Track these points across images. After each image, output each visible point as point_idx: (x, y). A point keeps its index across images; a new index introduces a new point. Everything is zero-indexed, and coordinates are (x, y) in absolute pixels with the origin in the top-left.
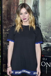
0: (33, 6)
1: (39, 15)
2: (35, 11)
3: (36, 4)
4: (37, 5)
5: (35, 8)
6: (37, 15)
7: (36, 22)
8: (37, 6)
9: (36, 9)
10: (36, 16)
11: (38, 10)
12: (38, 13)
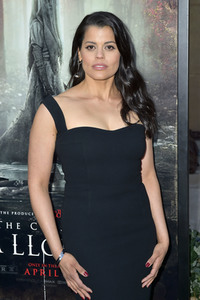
0: (34, 18)
1: (60, 55)
2: (44, 39)
3: (44, 11)
4: (50, 12)
5: (43, 27)
6: (52, 55)
7: (51, 83)
8: (48, 16)
9: (47, 29)
10: (49, 59)
11: (55, 35)
12: (56, 47)
